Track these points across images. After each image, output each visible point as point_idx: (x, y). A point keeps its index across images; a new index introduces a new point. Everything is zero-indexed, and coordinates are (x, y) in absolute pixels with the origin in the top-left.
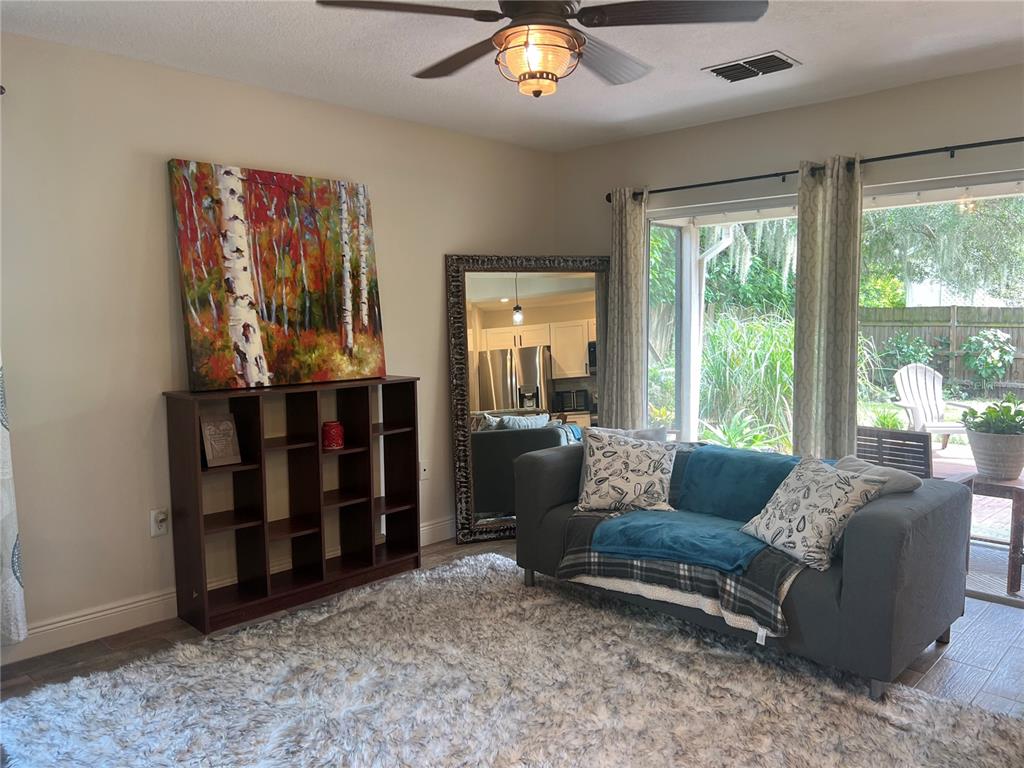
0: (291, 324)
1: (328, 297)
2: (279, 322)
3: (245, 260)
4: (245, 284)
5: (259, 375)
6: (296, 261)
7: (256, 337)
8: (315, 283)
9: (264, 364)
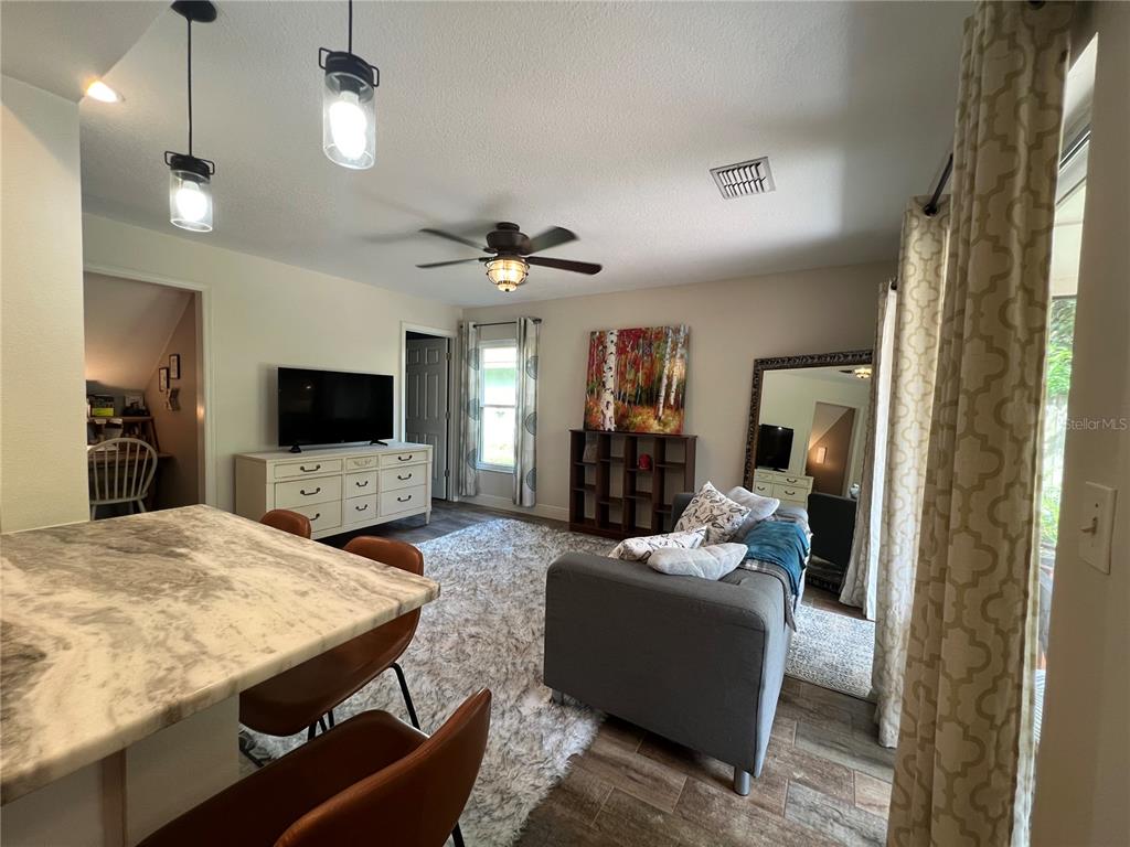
0: (629, 402)
1: (652, 389)
2: (624, 401)
3: (612, 373)
4: (611, 383)
5: (610, 425)
6: (637, 371)
7: (612, 407)
8: (646, 382)
9: (613, 420)
